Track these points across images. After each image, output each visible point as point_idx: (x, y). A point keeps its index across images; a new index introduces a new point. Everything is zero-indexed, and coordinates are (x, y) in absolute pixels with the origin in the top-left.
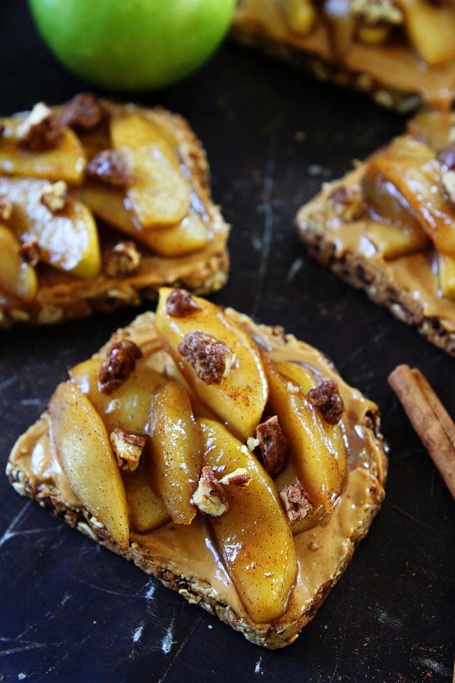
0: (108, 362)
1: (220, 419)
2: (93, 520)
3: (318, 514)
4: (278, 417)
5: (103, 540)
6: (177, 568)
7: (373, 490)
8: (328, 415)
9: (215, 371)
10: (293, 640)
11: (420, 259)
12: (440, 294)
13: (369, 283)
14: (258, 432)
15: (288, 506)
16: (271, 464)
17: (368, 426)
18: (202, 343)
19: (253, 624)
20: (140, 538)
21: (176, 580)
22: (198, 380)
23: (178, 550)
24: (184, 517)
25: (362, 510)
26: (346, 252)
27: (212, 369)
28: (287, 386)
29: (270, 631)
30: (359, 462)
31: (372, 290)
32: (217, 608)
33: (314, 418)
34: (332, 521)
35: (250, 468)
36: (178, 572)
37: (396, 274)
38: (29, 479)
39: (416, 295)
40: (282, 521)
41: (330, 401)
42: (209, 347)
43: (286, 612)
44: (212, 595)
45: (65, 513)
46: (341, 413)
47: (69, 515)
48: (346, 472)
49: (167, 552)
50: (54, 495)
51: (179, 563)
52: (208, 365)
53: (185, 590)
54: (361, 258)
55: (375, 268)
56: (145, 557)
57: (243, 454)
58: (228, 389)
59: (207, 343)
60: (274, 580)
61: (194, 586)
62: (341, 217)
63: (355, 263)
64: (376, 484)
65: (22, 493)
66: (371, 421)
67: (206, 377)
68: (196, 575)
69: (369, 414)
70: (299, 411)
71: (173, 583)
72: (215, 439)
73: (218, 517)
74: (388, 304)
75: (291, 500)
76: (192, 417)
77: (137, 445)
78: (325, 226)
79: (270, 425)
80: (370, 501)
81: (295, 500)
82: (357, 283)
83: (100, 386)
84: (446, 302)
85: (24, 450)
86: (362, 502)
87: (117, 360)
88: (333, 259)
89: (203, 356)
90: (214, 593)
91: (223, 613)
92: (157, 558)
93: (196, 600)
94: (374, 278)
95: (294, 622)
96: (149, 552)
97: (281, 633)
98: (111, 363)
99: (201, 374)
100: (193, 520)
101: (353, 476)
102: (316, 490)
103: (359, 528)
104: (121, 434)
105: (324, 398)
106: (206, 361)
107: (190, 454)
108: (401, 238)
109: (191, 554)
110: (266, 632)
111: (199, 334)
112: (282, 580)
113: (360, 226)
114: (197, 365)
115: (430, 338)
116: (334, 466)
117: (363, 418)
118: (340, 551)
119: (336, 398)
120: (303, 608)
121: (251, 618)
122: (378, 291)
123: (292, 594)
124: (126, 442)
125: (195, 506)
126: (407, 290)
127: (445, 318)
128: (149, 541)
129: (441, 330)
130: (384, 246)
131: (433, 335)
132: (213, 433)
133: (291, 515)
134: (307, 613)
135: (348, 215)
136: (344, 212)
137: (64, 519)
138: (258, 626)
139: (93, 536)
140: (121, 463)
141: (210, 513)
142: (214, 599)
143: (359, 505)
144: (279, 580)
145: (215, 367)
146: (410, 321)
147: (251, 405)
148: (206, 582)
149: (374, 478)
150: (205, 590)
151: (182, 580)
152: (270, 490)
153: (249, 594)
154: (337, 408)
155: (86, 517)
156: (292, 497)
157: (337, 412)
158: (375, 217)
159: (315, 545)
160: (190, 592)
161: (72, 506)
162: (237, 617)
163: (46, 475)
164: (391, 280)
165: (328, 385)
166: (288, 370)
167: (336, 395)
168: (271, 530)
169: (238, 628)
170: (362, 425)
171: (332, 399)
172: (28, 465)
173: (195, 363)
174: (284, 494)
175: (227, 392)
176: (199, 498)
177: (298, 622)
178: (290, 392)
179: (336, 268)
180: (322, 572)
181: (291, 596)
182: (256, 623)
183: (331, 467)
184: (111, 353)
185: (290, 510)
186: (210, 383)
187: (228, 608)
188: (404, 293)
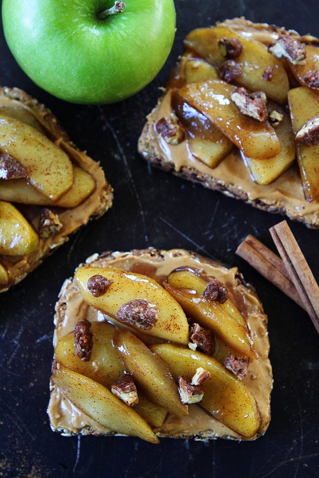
1: (165, 341)
6: (189, 433)
7: (264, 322)
9: (151, 323)
11: (233, 157)
13: (203, 181)
14: (193, 339)
15: (236, 373)
17: (239, 284)
20: (159, 429)
26: (181, 167)
27: (149, 323)
31: (207, 185)
36: (191, 434)
38: (72, 432)
41: (219, 293)
42: (142, 315)
43: (262, 423)
44: (216, 436)
52: (145, 323)
54: (194, 168)
55: (205, 174)
58: (161, 325)
59: (139, 313)
61: (203, 436)
62: (170, 143)
63: (190, 173)
64: (263, 318)
66: (239, 280)
67: (147, 328)
69: (237, 276)
74: (219, 190)
77: (133, 391)
79: (198, 332)
84: (261, 187)
86: (263, 334)
87: (85, 343)
88: (173, 171)
94: (206, 179)
96: (168, 433)
98: (81, 347)
99: (142, 328)
100: (188, 410)
104: (120, 390)
106: (143, 322)
107: (164, 376)
112: (254, 413)
114: (137, 324)
117: (235, 281)
119: (222, 289)
121: (245, 436)
122: (211, 185)
124: (125, 392)
125: (186, 403)
127: (263, 198)
129: (262, 203)
131: (256, 205)
132: (166, 350)
133: (240, 377)
135: (175, 141)
136: (171, 141)
138: (251, 438)
141: (196, 402)
142: (219, 437)
143: (263, 337)
146: (237, 198)
147: (181, 327)
148: (208, 430)
149: (260, 315)
150: (210, 435)
151: (195, 437)
156: (236, 368)
159: (255, 377)
161: (109, 433)
162: (235, 438)
164: (220, 181)
165: (213, 284)
167: (220, 286)
170: (236, 284)
171: (220, 291)
173: (135, 324)
174: (229, 367)
175: (162, 328)
176: (185, 399)
178: (196, 304)
180: (266, 389)
185: (238, 375)
186: (150, 329)
188: (230, 187)
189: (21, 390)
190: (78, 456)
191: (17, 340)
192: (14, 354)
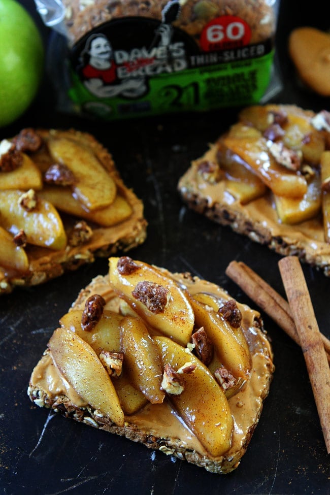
0: (88, 310)
1: (166, 335)
2: (96, 413)
3: (238, 385)
4: (204, 328)
5: (102, 425)
6: (156, 433)
7: (268, 365)
8: (233, 322)
9: (160, 304)
10: (237, 465)
11: (263, 201)
12: (280, 221)
13: (233, 221)
14: (193, 339)
15: (221, 380)
16: (204, 358)
17: (257, 327)
18: (150, 288)
19: (212, 458)
20: (129, 419)
21: (157, 441)
22: (148, 313)
23: (155, 422)
24: (157, 399)
25: (264, 378)
26: (215, 204)
27: (158, 304)
28: (205, 308)
29: (223, 461)
30: (256, 349)
31: (235, 225)
32: (186, 454)
33: (226, 325)
34: (247, 388)
35: (192, 362)
36: (158, 435)
37: (250, 213)
38: (46, 395)
39: (265, 224)
40: (219, 390)
41: (233, 313)
42: (155, 289)
43: (231, 447)
44: (182, 446)
45: (74, 412)
46: (240, 320)
47: (78, 413)
48: (250, 356)
49: (149, 424)
50: (66, 402)
51: (158, 429)
52: (155, 301)
53: (164, 446)
54: (225, 205)
55: (235, 211)
56: (135, 430)
57: (187, 353)
58: (169, 315)
59: (153, 287)
60: (222, 428)
61: (169, 442)
62: (208, 181)
63: (222, 210)
64: (270, 362)
65: (41, 406)
66: (258, 323)
67: (154, 309)
68: (170, 435)
69: (256, 319)
70: (216, 322)
71: (155, 444)
72: (167, 347)
73: (179, 395)
74: (246, 233)
75: (222, 376)
76: (149, 336)
77: (119, 359)
78: (198, 188)
79: (201, 333)
80: (268, 372)
81: (226, 376)
82: (225, 222)
83: (84, 327)
84: (285, 226)
85: (40, 377)
86: (263, 373)
87: (93, 308)
88: (206, 209)
89: (151, 296)
90: (184, 444)
91: (191, 456)
92: (144, 429)
93: (172, 451)
94: (235, 217)
95: (238, 453)
96: (136, 427)
97: (231, 461)
98: (89, 310)
99: (151, 308)
100: (164, 399)
101: (255, 358)
102: (236, 369)
103: (264, 389)
104: (108, 354)
105: (230, 312)
106: (154, 299)
107: (154, 359)
108: (249, 189)
109: (164, 423)
110: (221, 461)
111: (146, 283)
112: (226, 427)
113: (222, 185)
114: (148, 302)
115: (277, 251)
116: (244, 353)
117: (253, 322)
118: (257, 406)
119: (237, 311)
120: (241, 443)
121: (211, 454)
122: (239, 225)
123: (233, 435)
124: (112, 358)
125: (164, 391)
126: (259, 222)
127: (285, 236)
128: (135, 419)
129: (284, 244)
130: (239, 196)
131: (279, 248)
132: (165, 344)
133: (225, 386)
134: (244, 446)
135: (213, 179)
136: (209, 178)
137: (74, 417)
138: (216, 459)
139: (95, 424)
140: (110, 372)
141: (174, 393)
142: (184, 448)
143: (262, 375)
144: (225, 427)
145: (160, 301)
146: (263, 242)
147: (186, 323)
148: (177, 438)
149: (267, 357)
150: (177, 443)
151: (161, 440)
152: (208, 373)
153: (208, 439)
154: (238, 317)
155: (90, 412)
156: (223, 374)
157: (238, 319)
158: (230, 178)
159: (241, 404)
160: (167, 447)
161: (79, 407)
162: (201, 456)
163: (58, 390)
164: (247, 217)
165: (230, 304)
166: (201, 298)
167: (236, 309)
168: (214, 397)
169: (202, 464)
170: (254, 326)
171: (234, 311)
172: (44, 386)
173: (146, 301)
174: (217, 374)
175: (169, 317)
176: (165, 385)
177: (240, 452)
178: (208, 311)
179: (209, 214)
180: (248, 420)
181: (233, 437)
182: (214, 457)
183: (242, 353)
184: (89, 304)
185: (223, 383)
186: (157, 313)
187: (194, 451)
188: (256, 224)
189: (3, 370)
190: (39, 443)
191: (13, 327)
192: (7, 338)
